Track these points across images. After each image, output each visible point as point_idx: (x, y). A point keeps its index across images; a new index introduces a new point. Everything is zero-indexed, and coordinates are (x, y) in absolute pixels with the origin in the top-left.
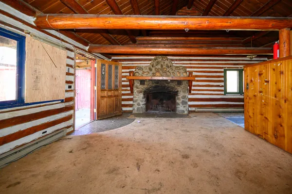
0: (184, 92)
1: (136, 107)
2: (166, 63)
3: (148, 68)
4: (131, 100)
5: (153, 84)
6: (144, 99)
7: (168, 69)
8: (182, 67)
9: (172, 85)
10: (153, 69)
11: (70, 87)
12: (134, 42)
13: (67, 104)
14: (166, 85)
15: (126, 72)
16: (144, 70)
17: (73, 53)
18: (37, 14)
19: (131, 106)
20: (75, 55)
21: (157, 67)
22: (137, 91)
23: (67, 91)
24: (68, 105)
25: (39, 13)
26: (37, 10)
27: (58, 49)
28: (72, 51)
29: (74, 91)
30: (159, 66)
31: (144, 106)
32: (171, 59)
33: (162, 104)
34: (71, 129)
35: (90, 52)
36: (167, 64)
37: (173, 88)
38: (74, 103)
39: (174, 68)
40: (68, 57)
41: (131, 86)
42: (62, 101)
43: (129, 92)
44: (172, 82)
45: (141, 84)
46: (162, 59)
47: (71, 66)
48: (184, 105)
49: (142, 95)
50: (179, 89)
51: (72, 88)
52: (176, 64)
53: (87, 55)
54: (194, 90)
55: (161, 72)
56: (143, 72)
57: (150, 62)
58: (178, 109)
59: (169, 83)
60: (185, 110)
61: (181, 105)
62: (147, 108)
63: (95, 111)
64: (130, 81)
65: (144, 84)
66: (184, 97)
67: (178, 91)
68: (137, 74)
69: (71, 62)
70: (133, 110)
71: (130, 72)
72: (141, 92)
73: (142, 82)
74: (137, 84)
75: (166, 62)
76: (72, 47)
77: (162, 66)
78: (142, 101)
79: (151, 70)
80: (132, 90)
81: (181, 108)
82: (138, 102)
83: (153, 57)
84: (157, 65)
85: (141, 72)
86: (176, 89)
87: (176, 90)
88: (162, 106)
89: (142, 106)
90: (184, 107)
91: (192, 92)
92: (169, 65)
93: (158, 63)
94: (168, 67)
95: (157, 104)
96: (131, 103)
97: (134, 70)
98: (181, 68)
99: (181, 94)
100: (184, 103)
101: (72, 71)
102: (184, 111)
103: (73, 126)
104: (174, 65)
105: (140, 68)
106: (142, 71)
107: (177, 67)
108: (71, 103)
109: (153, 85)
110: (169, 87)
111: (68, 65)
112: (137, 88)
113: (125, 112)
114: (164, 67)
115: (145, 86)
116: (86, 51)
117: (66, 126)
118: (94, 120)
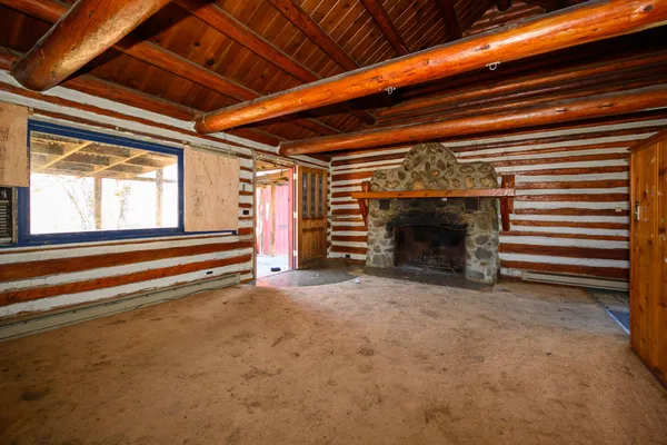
0: (484, 227)
1: (372, 254)
2: (437, 159)
3: (396, 173)
4: (364, 239)
5: (406, 207)
6: (389, 240)
7: (442, 174)
8: (480, 165)
9: (452, 209)
10: (408, 174)
11: (246, 212)
12: (371, 122)
13: (244, 238)
14: (437, 209)
15: (356, 185)
16: (390, 179)
17: (251, 161)
18: (197, 116)
19: (364, 251)
20: (254, 164)
21: (415, 169)
22: (374, 222)
23: (241, 219)
24: (245, 240)
25: (198, 114)
26: (195, 111)
27: (226, 159)
28: (249, 157)
29: (253, 218)
30: (422, 168)
31: (391, 255)
32: (451, 148)
33: (437, 252)
34: (250, 276)
35: (282, 154)
36: (440, 161)
37: (453, 217)
38: (255, 237)
39: (457, 170)
40: (242, 168)
41: (364, 211)
42: (234, 233)
43: (362, 224)
44: (452, 203)
45: (381, 208)
46: (429, 151)
47: (248, 181)
48: (482, 260)
49: (383, 231)
50: (469, 218)
51: (251, 214)
52: (464, 158)
53: (278, 160)
54: (516, 223)
55: (425, 179)
56: (387, 182)
57: (401, 160)
58: (468, 268)
59: (444, 204)
60: (485, 273)
61: (474, 258)
62: (398, 260)
63: (296, 253)
64: (361, 201)
65: (388, 208)
66: (483, 240)
67: (466, 225)
68: (375, 187)
69: (248, 175)
70: (368, 258)
71: (363, 184)
72: (381, 225)
73: (384, 204)
74: (374, 207)
75: (439, 157)
76: (249, 152)
77: (428, 165)
78: (384, 244)
79: (402, 176)
80: (365, 220)
81: (473, 266)
82: (376, 244)
83: (408, 149)
84: (416, 165)
85: (382, 183)
86: (461, 219)
87: (463, 222)
88: (437, 259)
89: (383, 253)
90: (483, 264)
91: (513, 228)
92: (445, 162)
93: (419, 160)
94: (443, 168)
95: (424, 253)
96: (364, 245)
97: (369, 179)
98: (476, 167)
99: (475, 233)
100: (482, 254)
101: (249, 188)
102: (482, 276)
103: (253, 271)
104: (459, 161)
105: (381, 175)
106: (384, 182)
107: (466, 165)
108: (249, 237)
109: (407, 210)
110: (443, 215)
111: (242, 180)
112: (374, 216)
113: (356, 262)
114: (433, 167)
115: (390, 212)
116: (275, 154)
117: (242, 269)
118: (294, 269)
